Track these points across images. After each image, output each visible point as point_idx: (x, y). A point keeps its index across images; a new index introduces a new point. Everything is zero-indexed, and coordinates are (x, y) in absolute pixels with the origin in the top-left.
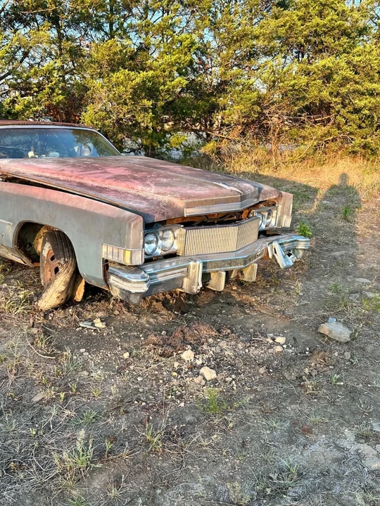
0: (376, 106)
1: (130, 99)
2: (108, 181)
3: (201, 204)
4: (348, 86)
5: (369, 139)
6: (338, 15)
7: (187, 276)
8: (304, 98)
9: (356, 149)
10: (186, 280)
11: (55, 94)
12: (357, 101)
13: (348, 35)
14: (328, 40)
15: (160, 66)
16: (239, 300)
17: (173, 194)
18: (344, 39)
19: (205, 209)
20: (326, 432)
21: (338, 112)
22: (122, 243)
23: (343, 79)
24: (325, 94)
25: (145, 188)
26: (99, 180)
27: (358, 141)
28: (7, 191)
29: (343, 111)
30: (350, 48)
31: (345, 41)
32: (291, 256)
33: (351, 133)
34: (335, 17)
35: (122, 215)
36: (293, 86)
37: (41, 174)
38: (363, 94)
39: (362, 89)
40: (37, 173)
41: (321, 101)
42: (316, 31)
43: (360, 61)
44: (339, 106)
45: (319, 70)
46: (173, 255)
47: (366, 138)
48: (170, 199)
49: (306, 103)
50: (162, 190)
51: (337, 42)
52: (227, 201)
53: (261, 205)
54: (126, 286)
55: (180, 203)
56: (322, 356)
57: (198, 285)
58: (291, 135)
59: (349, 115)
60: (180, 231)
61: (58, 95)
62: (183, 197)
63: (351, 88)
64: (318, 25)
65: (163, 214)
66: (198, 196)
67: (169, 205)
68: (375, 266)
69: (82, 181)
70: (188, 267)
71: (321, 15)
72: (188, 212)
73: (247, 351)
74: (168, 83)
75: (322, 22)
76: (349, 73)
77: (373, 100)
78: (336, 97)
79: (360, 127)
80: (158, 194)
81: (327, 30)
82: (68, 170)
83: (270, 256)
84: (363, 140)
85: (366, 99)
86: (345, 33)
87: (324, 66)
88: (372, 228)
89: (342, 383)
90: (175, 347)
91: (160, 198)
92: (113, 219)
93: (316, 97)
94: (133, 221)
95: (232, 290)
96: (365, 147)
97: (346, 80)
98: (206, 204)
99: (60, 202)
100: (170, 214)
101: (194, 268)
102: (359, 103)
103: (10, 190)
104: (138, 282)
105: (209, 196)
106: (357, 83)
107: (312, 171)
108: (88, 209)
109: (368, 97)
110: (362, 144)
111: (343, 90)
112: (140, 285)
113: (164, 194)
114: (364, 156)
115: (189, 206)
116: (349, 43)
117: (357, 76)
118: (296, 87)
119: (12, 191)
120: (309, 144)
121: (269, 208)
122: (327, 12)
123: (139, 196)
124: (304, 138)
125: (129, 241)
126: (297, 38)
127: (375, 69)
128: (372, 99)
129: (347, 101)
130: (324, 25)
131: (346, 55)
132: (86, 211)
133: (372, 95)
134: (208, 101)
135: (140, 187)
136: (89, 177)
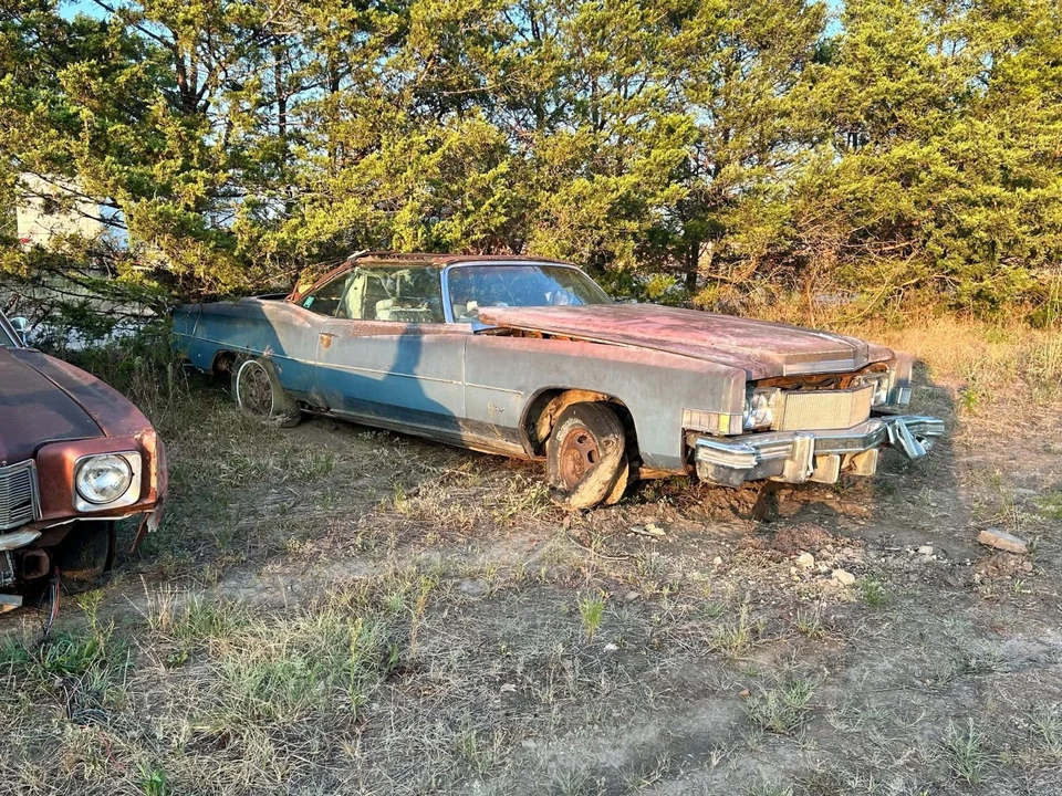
0: (999, 224)
1: (604, 219)
2: (663, 332)
3: (804, 359)
4: (948, 191)
5: (987, 282)
6: (921, 73)
7: (792, 458)
8: (869, 213)
9: (964, 299)
10: (788, 464)
11: (496, 214)
12: (965, 217)
13: (941, 106)
14: (906, 114)
15: (645, 166)
16: (841, 511)
17: (765, 346)
18: (934, 113)
19: (809, 367)
20: (1023, 631)
21: (929, 235)
22: (717, 405)
23: (938, 179)
24: (906, 204)
25: (721, 339)
26: (650, 330)
27: (969, 286)
28: (517, 348)
29: (937, 233)
30: (944, 127)
31: (936, 115)
32: (923, 442)
33: (954, 272)
34: (918, 77)
35: (716, 370)
36: (853, 192)
37: (560, 325)
38: (975, 204)
39: (973, 197)
40: (554, 324)
41: (900, 218)
42: (884, 100)
43: (968, 150)
44: (932, 225)
45: (892, 164)
46: (768, 430)
47: (982, 280)
48: (763, 352)
49: (873, 220)
50: (746, 341)
51: (922, 119)
52: (836, 356)
53: (867, 370)
54: (726, 461)
55: (777, 358)
56: (994, 563)
57: (808, 469)
58: (843, 276)
59: (950, 240)
60: (778, 395)
61: (500, 214)
62: (780, 349)
63: (954, 195)
64: (888, 89)
65: (760, 370)
66: (800, 349)
67: (763, 360)
68: (1038, 474)
69: (625, 333)
70: (793, 443)
71: (890, 73)
72: (789, 370)
73: (883, 560)
74: (659, 193)
75: (893, 86)
76: (950, 171)
77: (993, 215)
78: (924, 209)
79: (970, 261)
80: (744, 346)
81: (903, 98)
82: (598, 321)
83: (892, 440)
84: (975, 284)
85: (980, 212)
86: (935, 102)
87: (903, 158)
88: (1018, 425)
89: (1029, 592)
90: (785, 552)
91: (747, 351)
92: (702, 374)
93: (891, 209)
94: (732, 376)
95: (825, 498)
96: (978, 296)
97: (944, 181)
98: (809, 361)
99: (611, 358)
100: (768, 371)
101: (801, 446)
102: (970, 219)
103: (522, 346)
104: (744, 455)
105: (814, 349)
106: (961, 185)
107: (885, 339)
108: (660, 365)
109: (983, 208)
110: (975, 292)
111: (941, 198)
112: (747, 458)
113: (752, 346)
114: (977, 313)
115: (789, 361)
116: (941, 118)
117: (962, 175)
118: (859, 195)
119: (525, 348)
120: (881, 290)
121: (879, 375)
122: (902, 69)
123: (715, 349)
124: (867, 281)
125: (726, 403)
126: (852, 112)
127: (996, 163)
128: (989, 212)
129: (944, 216)
130: (899, 91)
131: (938, 138)
132: (656, 367)
133: (989, 205)
134: (703, 220)
135: (714, 338)
136: (634, 328)
